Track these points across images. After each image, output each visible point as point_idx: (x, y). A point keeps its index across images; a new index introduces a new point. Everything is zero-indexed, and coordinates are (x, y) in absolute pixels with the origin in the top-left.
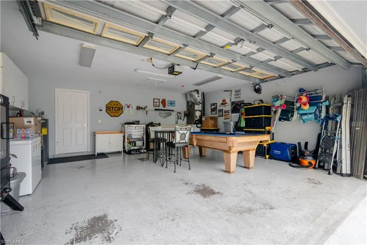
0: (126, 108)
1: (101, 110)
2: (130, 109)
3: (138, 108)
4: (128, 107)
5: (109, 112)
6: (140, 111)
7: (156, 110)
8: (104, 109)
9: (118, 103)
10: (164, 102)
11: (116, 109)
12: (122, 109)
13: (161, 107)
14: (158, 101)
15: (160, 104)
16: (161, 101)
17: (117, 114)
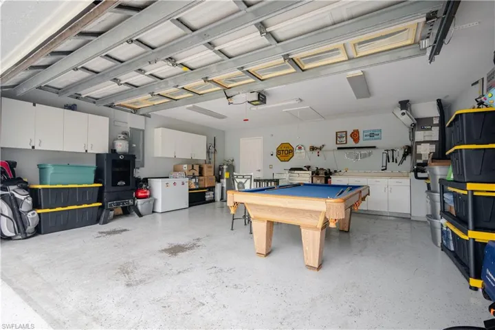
0: (297, 151)
1: (272, 155)
2: (303, 151)
3: (313, 149)
4: (300, 148)
5: (279, 156)
6: (315, 153)
7: (339, 148)
8: (275, 154)
9: (288, 145)
10: (355, 135)
11: (286, 152)
12: (292, 151)
13: (351, 143)
14: (344, 134)
15: (349, 138)
16: (349, 134)
17: (287, 158)
